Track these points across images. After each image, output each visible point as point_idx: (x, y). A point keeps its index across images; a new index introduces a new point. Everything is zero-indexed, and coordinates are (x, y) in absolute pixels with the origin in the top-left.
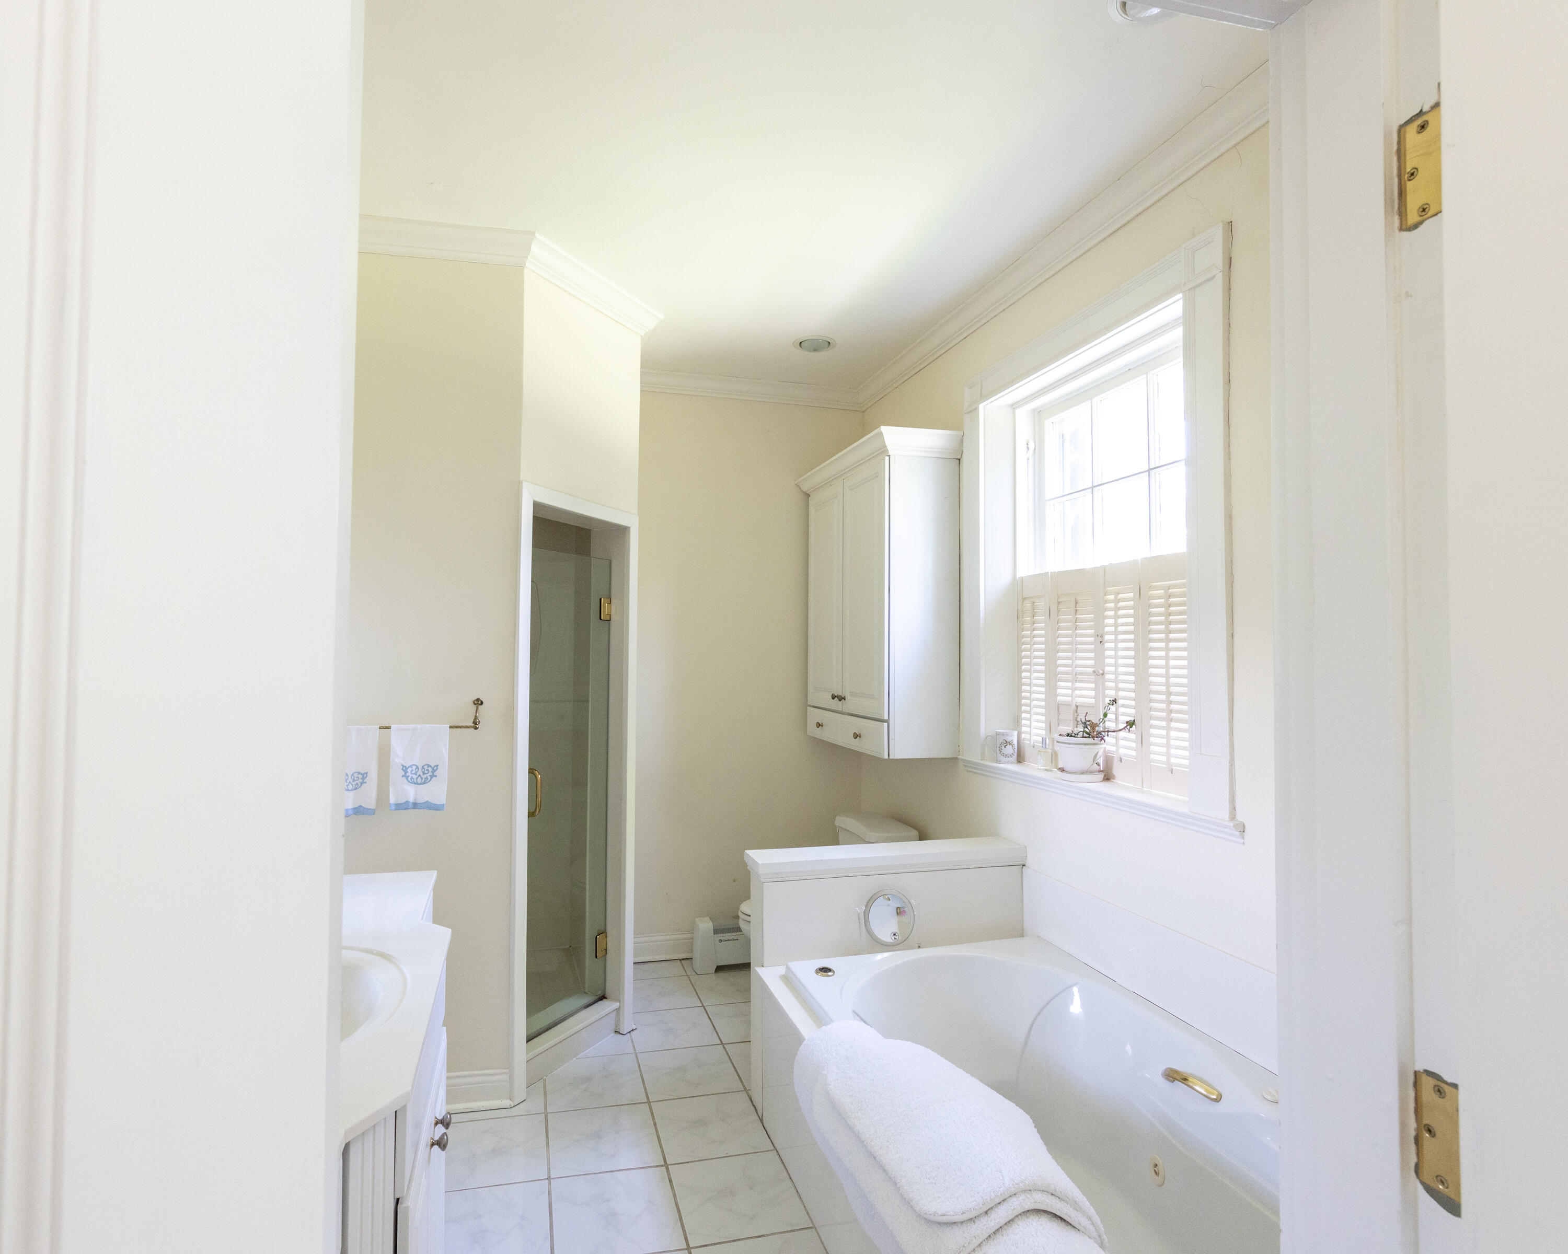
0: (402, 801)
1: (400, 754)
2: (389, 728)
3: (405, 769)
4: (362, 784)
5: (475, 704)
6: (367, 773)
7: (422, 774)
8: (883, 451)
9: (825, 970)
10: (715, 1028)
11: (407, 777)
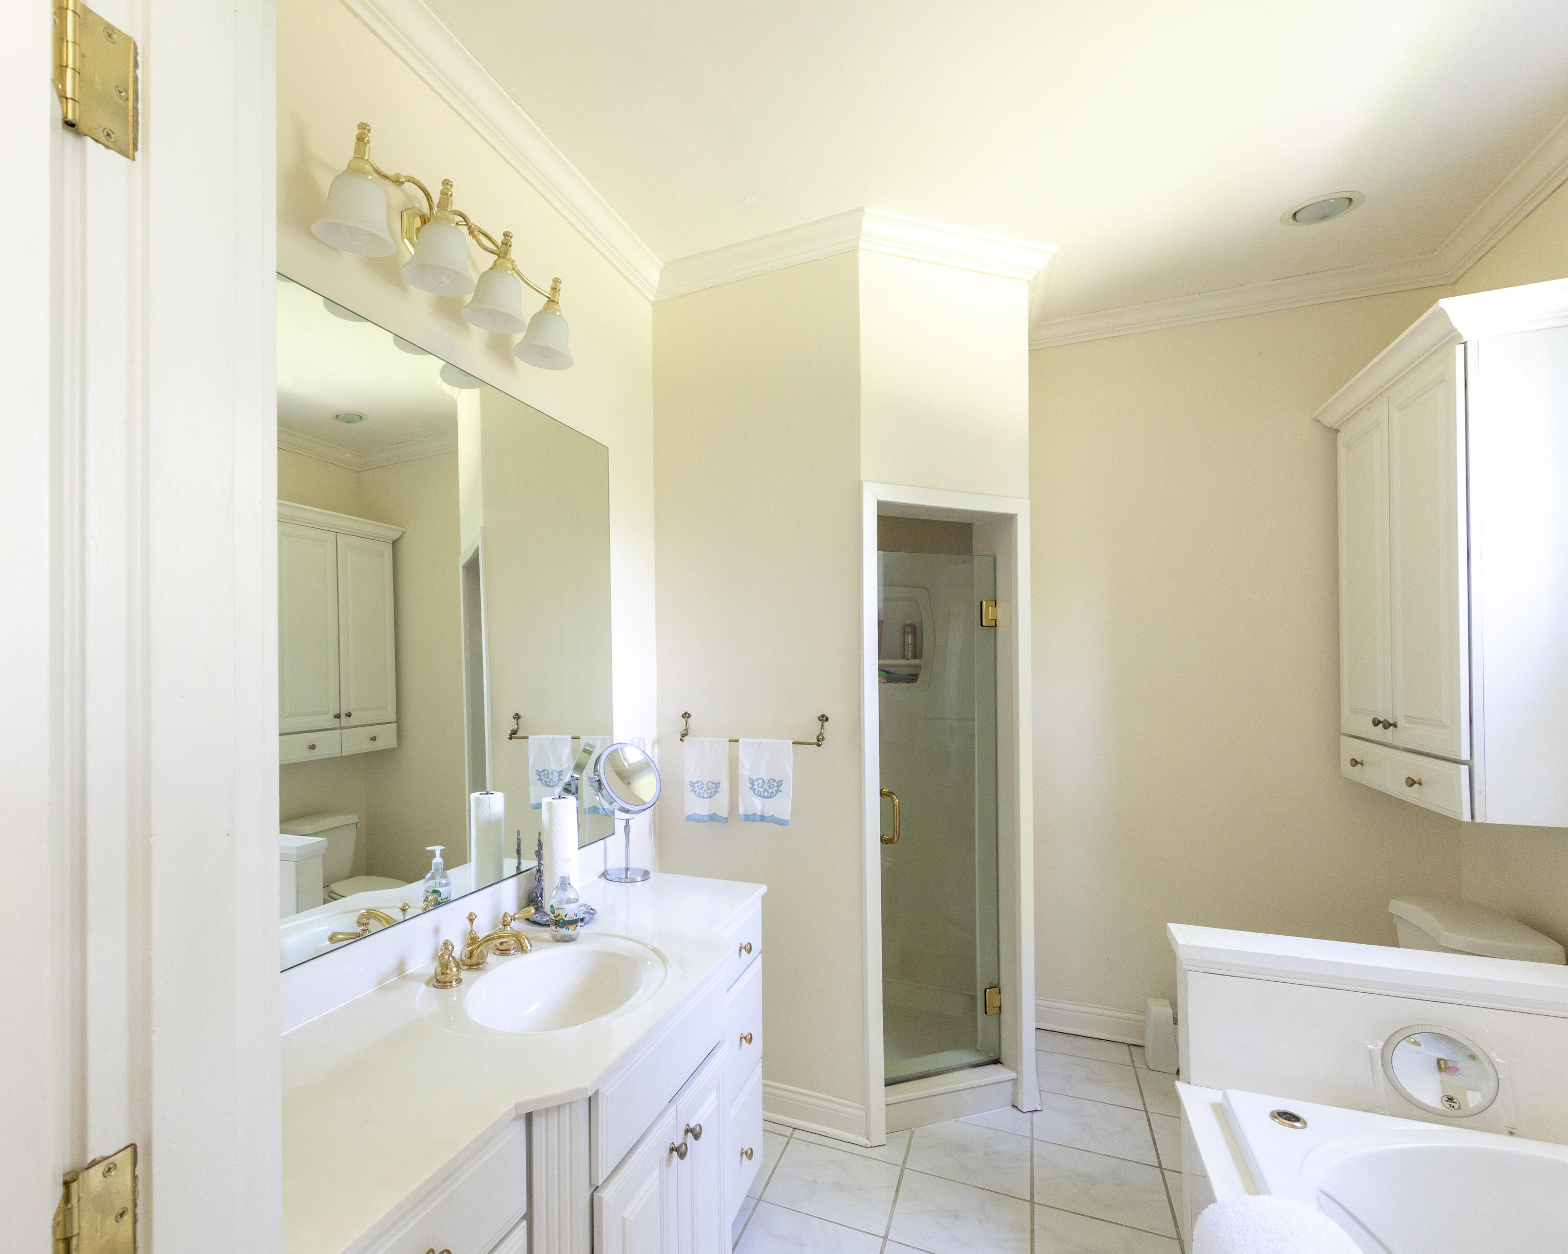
0: (750, 812)
1: (746, 769)
2: (737, 741)
3: (752, 782)
4: (715, 792)
5: (820, 720)
6: (719, 783)
7: (768, 788)
8: (1452, 337)
9: (1289, 1117)
10: (1155, 1144)
11: (754, 790)
